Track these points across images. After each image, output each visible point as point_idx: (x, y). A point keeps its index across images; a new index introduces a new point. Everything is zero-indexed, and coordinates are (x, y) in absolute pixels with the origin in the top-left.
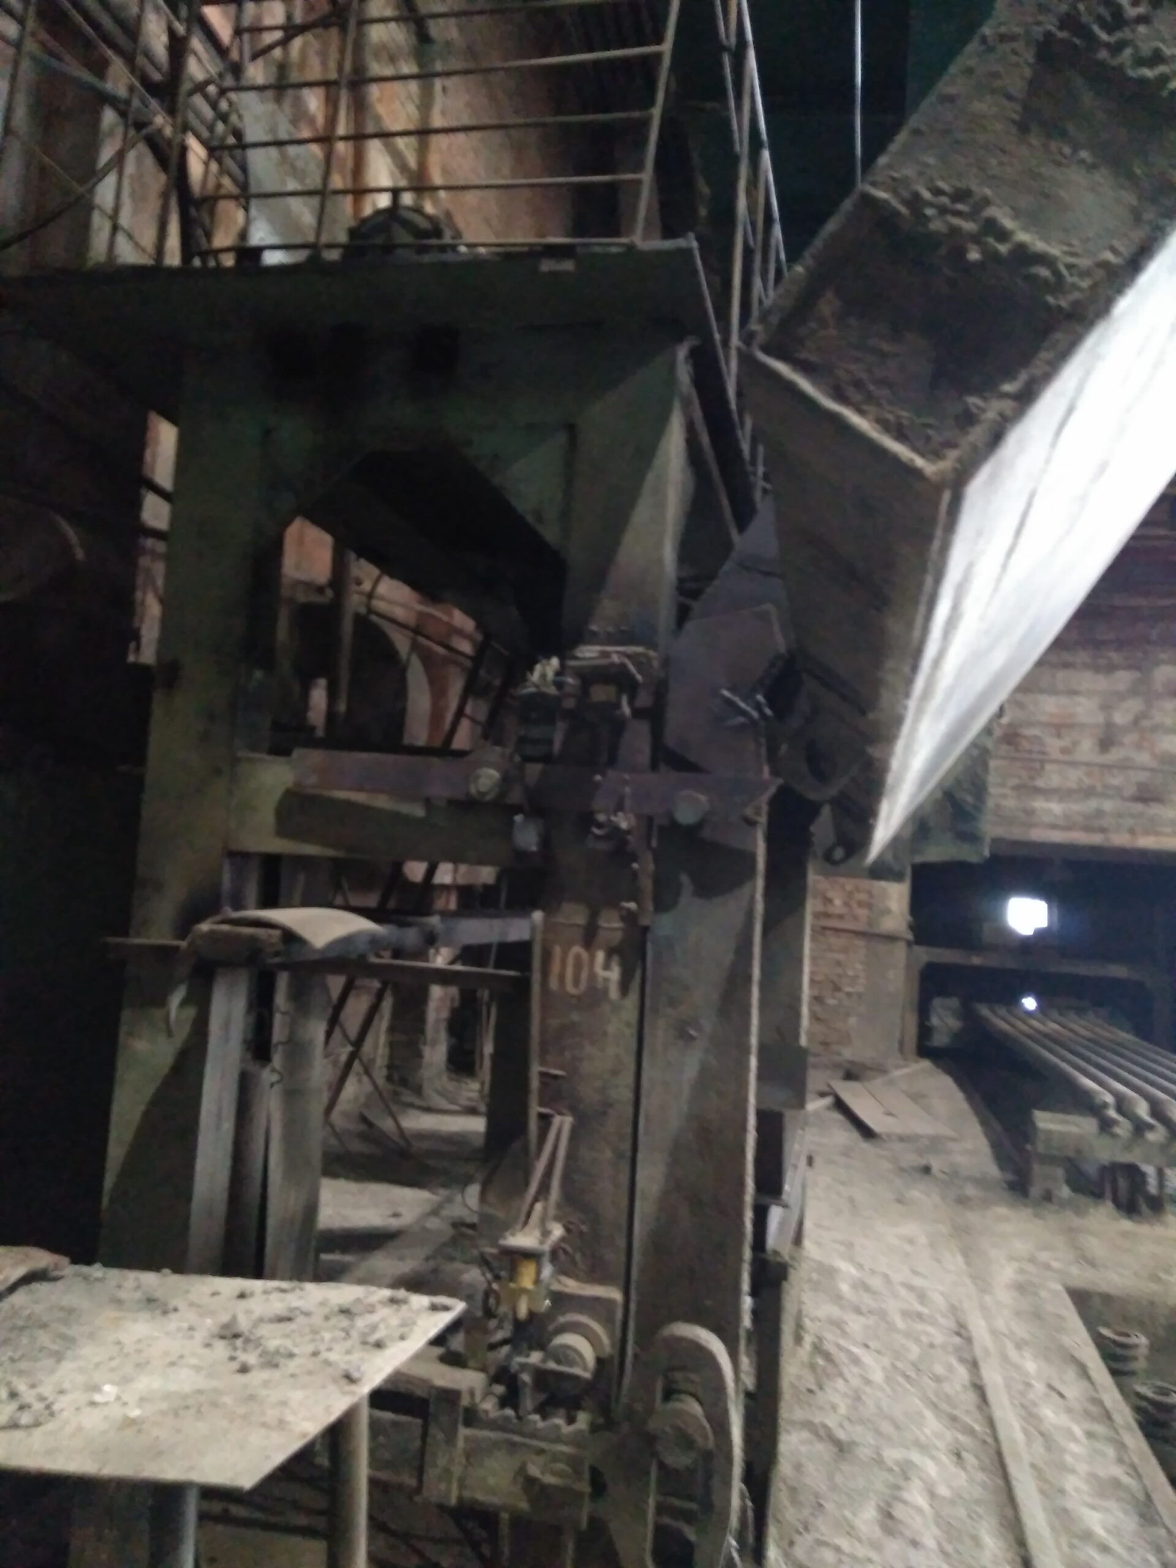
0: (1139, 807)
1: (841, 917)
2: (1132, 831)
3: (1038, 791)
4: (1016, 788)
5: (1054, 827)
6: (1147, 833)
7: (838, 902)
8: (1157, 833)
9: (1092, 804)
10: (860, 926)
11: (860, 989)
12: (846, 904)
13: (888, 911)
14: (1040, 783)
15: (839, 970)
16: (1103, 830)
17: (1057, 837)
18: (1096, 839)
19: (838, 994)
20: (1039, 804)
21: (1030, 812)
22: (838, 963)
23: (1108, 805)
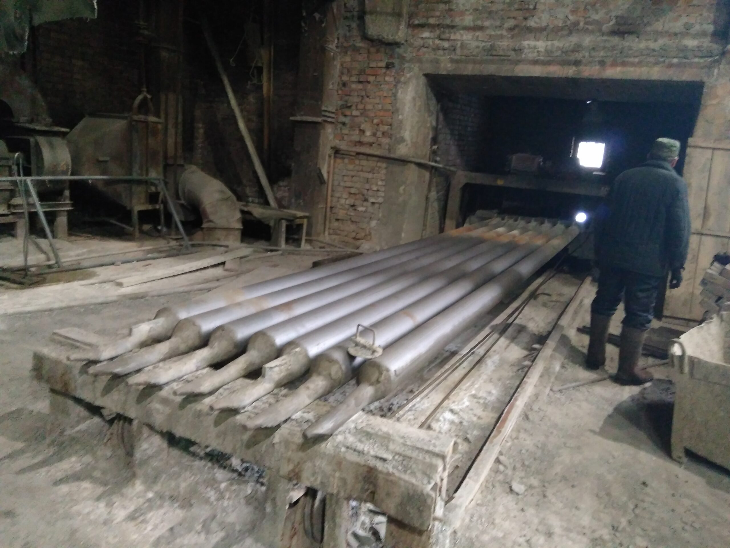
1: (371, 144)
3: (529, 30)
4: (511, 29)
5: (535, 62)
6: (614, 64)
7: (368, 133)
10: (385, 153)
11: (380, 200)
12: (374, 135)
14: (532, 23)
15: (367, 186)
17: (537, 71)
19: (365, 204)
20: (528, 43)
22: (367, 180)
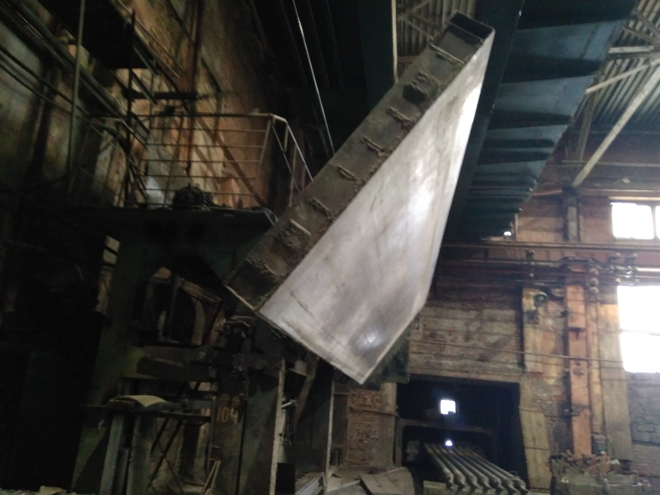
0: (480, 363)
1: (370, 406)
2: (478, 373)
3: (443, 356)
4: (435, 355)
5: (449, 370)
6: (483, 373)
7: (369, 400)
8: (488, 374)
9: (463, 362)
10: (376, 410)
11: (377, 436)
12: (372, 401)
13: (387, 404)
14: (444, 353)
15: (369, 429)
16: (467, 372)
17: (450, 374)
18: (464, 375)
19: (368, 439)
20: (444, 361)
21: (440, 365)
22: (369, 426)
23: (469, 362)
